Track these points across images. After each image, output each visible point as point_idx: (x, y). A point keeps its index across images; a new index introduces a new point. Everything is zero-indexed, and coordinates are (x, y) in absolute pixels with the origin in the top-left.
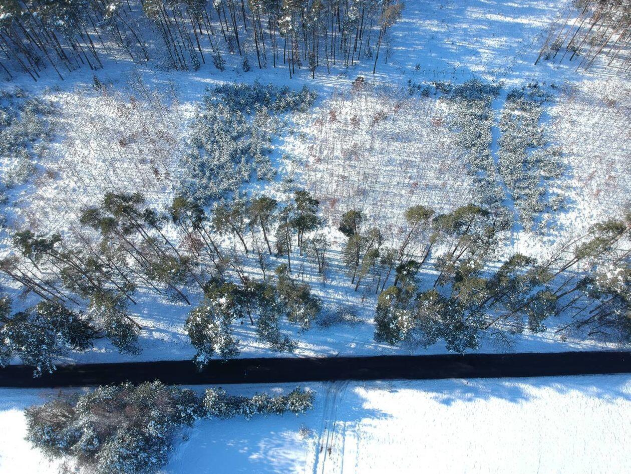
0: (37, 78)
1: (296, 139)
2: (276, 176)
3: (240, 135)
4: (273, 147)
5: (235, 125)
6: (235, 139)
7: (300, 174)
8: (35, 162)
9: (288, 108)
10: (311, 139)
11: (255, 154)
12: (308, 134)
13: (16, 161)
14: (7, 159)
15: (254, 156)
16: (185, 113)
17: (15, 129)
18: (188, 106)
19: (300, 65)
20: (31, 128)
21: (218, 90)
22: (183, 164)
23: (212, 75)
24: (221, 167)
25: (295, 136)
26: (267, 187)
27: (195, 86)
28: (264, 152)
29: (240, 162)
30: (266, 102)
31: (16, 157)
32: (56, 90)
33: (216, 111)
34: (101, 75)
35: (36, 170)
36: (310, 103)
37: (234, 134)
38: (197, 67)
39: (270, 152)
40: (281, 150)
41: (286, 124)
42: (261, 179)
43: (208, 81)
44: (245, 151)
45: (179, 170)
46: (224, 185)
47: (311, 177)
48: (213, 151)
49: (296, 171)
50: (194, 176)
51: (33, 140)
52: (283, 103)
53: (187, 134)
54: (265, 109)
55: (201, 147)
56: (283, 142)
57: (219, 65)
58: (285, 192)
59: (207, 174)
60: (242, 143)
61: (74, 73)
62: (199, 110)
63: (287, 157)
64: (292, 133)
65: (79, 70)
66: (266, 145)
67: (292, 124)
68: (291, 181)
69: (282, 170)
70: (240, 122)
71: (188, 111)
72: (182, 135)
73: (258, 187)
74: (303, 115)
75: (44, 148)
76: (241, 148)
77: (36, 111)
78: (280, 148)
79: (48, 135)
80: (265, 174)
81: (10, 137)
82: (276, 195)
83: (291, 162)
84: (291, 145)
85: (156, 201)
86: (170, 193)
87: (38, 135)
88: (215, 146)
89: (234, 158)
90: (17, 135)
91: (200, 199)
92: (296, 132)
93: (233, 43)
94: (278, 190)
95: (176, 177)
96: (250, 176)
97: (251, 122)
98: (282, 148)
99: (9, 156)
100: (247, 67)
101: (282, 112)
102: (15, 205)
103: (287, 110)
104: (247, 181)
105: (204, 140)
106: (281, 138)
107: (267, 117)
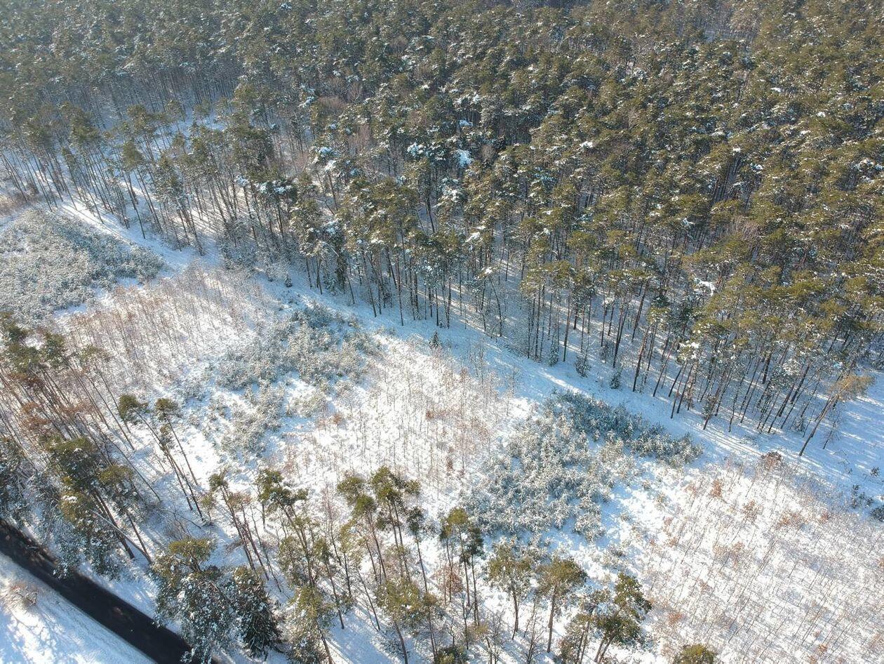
0: (378, 314)
1: (649, 498)
2: (601, 538)
3: (573, 462)
4: (612, 496)
5: (572, 447)
6: (564, 464)
7: (639, 552)
8: (329, 399)
9: (653, 454)
10: (672, 508)
11: (583, 495)
12: (670, 500)
13: (311, 389)
14: (304, 383)
15: (581, 497)
16: (515, 408)
17: (329, 356)
18: (523, 402)
19: (690, 405)
20: (345, 362)
21: (568, 398)
22: (486, 469)
23: (568, 377)
24: (532, 493)
25: (649, 494)
26: (581, 548)
27: (541, 382)
28: (596, 497)
29: (558, 497)
30: (626, 435)
31: (315, 385)
32: (392, 333)
33: (554, 421)
34: (444, 335)
35: (325, 407)
36: (687, 459)
37: (566, 458)
38: (554, 363)
39: (605, 501)
40: (622, 505)
41: (642, 473)
42: (579, 532)
43: (561, 382)
44: (571, 486)
45: (478, 474)
46: (525, 519)
47: (652, 563)
48: (530, 468)
49: (633, 543)
50: (492, 490)
51: (341, 375)
52: (648, 445)
53: (507, 435)
54: (620, 442)
55: (516, 456)
56: (629, 496)
57: (581, 369)
58: (606, 566)
59: (510, 495)
60: (572, 474)
61: (418, 322)
62: (535, 412)
63: (628, 519)
64: (647, 488)
65: (424, 321)
66: (604, 490)
67: (652, 477)
68: (620, 555)
69: (614, 533)
70: (579, 446)
71: (521, 408)
72: (500, 433)
73: (570, 542)
74: (672, 471)
75: (346, 388)
76: (567, 480)
77: (360, 347)
78: (622, 501)
79: (358, 375)
80: (586, 529)
81: (320, 364)
82: (591, 566)
83: (631, 527)
84: (639, 505)
85: (433, 501)
86: (453, 499)
87: (347, 372)
88: (535, 463)
89: (553, 489)
90: (328, 363)
91: (486, 523)
92: (654, 490)
93: (610, 351)
94: (596, 560)
95: (470, 482)
96: (564, 522)
97: (595, 451)
98: (625, 502)
99: (308, 382)
100: (616, 384)
101: (643, 455)
102: (283, 437)
103: (650, 456)
104: (557, 527)
105: (524, 450)
106: (628, 489)
107: (619, 453)
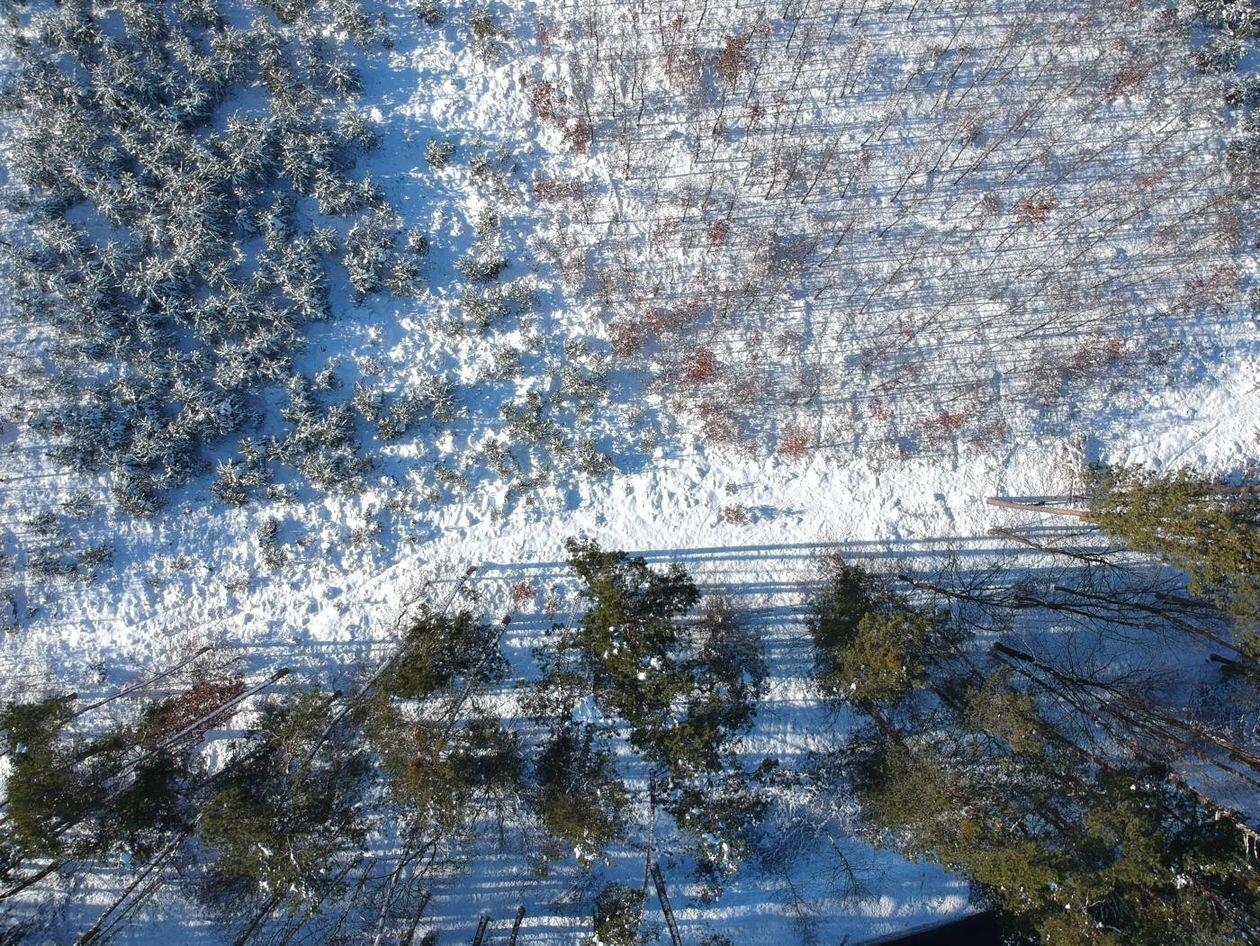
1: (457, 47)
2: (427, 261)
3: (221, 93)
4: (376, 115)
5: (181, 50)
6: (202, 124)
7: (526, 225)
10: (522, 32)
11: (309, 182)
12: (506, 10)
15: (307, 190)
25: (451, 37)
28: (343, 158)
37: (192, 102)
39: (371, 142)
40: (413, 122)
42: (372, 290)
47: (569, 231)
48: (129, 213)
64: (435, 18)
66: (345, 114)
69: (446, 223)
78: (406, 111)
82: (456, 350)
84: (448, 87)
104: (318, 324)
